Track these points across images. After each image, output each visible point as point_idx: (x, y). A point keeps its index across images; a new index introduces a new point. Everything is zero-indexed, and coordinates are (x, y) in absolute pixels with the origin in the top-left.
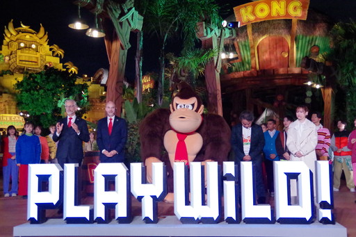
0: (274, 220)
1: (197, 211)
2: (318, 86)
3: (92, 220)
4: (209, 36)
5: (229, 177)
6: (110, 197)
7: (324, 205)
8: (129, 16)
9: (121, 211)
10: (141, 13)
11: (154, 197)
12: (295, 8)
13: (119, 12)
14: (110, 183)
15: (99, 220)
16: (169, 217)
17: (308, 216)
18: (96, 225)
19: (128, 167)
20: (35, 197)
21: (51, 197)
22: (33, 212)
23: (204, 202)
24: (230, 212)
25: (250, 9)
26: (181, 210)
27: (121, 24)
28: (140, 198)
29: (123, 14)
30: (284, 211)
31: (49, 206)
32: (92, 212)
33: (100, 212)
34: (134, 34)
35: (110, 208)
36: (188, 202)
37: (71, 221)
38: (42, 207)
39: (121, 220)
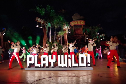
0: (79, 67)
1: (63, 65)
2: (87, 39)
3: (41, 67)
4: (65, 28)
5: (69, 58)
6: (44, 62)
7: (89, 63)
8: (48, 24)
9: (47, 65)
10: (51, 23)
11: (54, 62)
12: (82, 23)
13: (46, 23)
14: (44, 59)
15: (42, 67)
16: (57, 66)
17: (85, 65)
18: (41, 68)
19: (48, 56)
20: (29, 62)
21: (32, 62)
22: (28, 65)
23: (64, 63)
24: (70, 65)
25: (73, 22)
26: (59, 65)
27: (46, 25)
28: (51, 62)
29: (47, 24)
30: (81, 65)
31: (32, 64)
32: (41, 65)
33: (42, 65)
34: (49, 28)
35: (44, 65)
36: (61, 63)
37: (36, 67)
38: (30, 64)
39: (47, 67)
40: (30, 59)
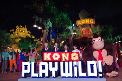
0: (87, 77)
1: (67, 75)
3: (39, 77)
4: (69, 28)
5: (75, 66)
6: (43, 71)
7: (100, 73)
9: (47, 75)
10: (51, 23)
11: (55, 71)
12: (92, 21)
14: (44, 67)
15: (41, 77)
16: (59, 77)
17: (96, 76)
18: (40, 79)
19: (48, 63)
20: (24, 71)
21: (28, 71)
22: (23, 75)
23: (69, 72)
24: (76, 75)
25: (80, 21)
26: (62, 74)
28: (52, 71)
29: (47, 23)
30: (90, 74)
32: (39, 75)
33: (41, 75)
34: (50, 28)
35: (44, 74)
38: (26, 74)
39: (46, 77)
40: (26, 67)
